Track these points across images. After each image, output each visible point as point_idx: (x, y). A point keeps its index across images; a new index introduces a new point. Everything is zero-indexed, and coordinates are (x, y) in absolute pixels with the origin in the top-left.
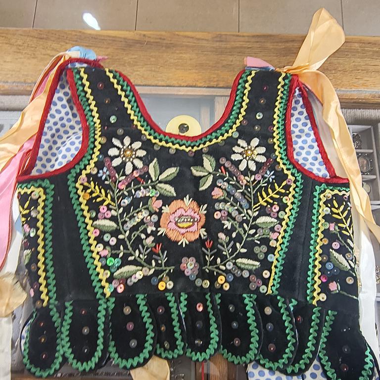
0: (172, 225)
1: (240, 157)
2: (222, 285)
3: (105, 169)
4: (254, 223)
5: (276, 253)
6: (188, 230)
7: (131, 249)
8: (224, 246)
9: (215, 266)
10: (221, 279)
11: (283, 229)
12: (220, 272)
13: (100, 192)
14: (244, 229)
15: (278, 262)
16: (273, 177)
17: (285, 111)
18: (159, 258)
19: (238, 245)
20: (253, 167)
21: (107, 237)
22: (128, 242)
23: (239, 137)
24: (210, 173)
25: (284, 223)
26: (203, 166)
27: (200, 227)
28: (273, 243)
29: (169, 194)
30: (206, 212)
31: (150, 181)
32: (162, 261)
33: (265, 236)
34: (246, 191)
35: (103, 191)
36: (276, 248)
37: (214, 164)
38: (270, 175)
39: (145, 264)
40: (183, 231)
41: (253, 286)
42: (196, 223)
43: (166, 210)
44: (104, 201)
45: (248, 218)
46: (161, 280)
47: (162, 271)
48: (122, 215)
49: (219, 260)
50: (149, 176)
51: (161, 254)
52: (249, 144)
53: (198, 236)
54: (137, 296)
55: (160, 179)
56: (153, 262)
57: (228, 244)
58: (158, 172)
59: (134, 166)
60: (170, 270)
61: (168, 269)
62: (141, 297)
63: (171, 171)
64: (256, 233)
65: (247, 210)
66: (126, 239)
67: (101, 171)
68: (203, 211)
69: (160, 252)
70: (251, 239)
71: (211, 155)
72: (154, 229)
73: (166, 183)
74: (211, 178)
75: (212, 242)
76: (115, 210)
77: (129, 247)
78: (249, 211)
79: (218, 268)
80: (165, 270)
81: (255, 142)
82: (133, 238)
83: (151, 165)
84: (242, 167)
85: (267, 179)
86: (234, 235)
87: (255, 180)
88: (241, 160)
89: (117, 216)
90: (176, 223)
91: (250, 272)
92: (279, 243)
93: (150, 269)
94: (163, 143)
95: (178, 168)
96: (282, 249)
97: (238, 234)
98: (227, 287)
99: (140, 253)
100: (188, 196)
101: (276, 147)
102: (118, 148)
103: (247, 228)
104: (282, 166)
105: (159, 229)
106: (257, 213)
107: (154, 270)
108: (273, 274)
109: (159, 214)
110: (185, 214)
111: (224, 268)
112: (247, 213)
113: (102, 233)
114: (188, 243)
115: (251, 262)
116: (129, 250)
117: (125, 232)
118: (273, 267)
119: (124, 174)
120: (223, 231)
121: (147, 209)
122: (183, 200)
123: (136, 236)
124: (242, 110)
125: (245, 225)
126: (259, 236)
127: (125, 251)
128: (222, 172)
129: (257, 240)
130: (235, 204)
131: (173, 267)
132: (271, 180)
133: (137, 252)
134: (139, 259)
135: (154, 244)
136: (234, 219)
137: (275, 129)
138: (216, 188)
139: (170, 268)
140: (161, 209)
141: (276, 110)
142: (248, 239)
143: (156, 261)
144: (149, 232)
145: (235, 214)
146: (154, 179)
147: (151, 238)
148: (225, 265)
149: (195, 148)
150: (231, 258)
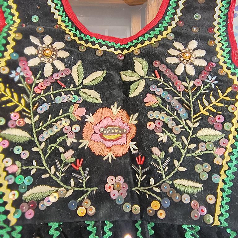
0: (97, 137)
1: (177, 61)
2: (157, 211)
3: (18, 70)
4: (194, 136)
5: (222, 172)
6: (116, 142)
7: (45, 164)
8: (158, 163)
9: (147, 188)
10: (155, 205)
11: (229, 144)
12: (154, 195)
13: (12, 97)
14: (183, 142)
15: (225, 183)
16: (216, 82)
18: (79, 176)
19: (175, 162)
20: (191, 71)
21: (18, 150)
22: (42, 156)
23: (176, 39)
24: (142, 78)
25: (231, 137)
26: (133, 70)
27: (129, 140)
28: (218, 161)
29: (94, 101)
30: (136, 122)
31: (72, 86)
32: (82, 180)
33: (208, 152)
34: (183, 98)
35: (15, 95)
36: (222, 166)
37: (146, 67)
38: (212, 80)
39: (62, 184)
40: (109, 144)
41: (195, 215)
42: (125, 135)
43: (90, 119)
44: (16, 106)
45: (188, 130)
46: (80, 204)
47: (83, 193)
48: (37, 123)
49: (152, 181)
50: (72, 79)
51: (82, 172)
52: (186, 46)
54: (50, 224)
55: (84, 84)
56: (72, 180)
57: (163, 161)
58: (82, 76)
59: (54, 67)
60: (92, 191)
61: (90, 190)
62: (55, 225)
63: (98, 76)
64: (197, 148)
65: (185, 120)
66: (40, 153)
67: (13, 72)
68: (133, 120)
69: (81, 169)
70: (191, 155)
71: (143, 58)
72: (75, 141)
73: (90, 88)
74: (143, 83)
75: (144, 158)
76: (30, 118)
77: (44, 162)
78: (188, 122)
79: (151, 190)
80: (87, 191)
81: (193, 44)
82: (49, 152)
83: (74, 68)
84: (179, 70)
85: (208, 86)
86: (171, 150)
87: (194, 86)
88: (178, 64)
89: (32, 124)
90: (101, 135)
91: (191, 196)
92: (225, 161)
93: (67, 190)
94: (89, 45)
95: (105, 71)
96: (230, 169)
97: (176, 149)
98: (162, 215)
99: (57, 170)
100: (116, 104)
101: (218, 49)
102: (36, 47)
103: (186, 142)
104: (226, 70)
105: (81, 141)
106: (198, 124)
107: (72, 191)
108: (219, 199)
109: (82, 123)
110: (112, 124)
111: (157, 190)
112: (187, 124)
113: (13, 144)
114: (115, 158)
115: (191, 183)
116: (43, 166)
117: (40, 143)
118: (219, 190)
119: (42, 77)
120: (157, 144)
121: (68, 117)
122: (110, 108)
123: (53, 148)
124: (178, 11)
125: (184, 138)
126: (201, 151)
127: (39, 167)
128: (156, 77)
129: (198, 156)
130: (171, 113)
131: (96, 188)
132: (213, 86)
133: (53, 168)
134: (54, 178)
135: (74, 159)
136: (171, 131)
139: (92, 189)
140: (84, 118)
142: (188, 155)
143: (76, 179)
144: (69, 144)
145: (171, 124)
146: (77, 83)
147: (71, 152)
148: (159, 187)
149: (125, 52)
150: (168, 177)
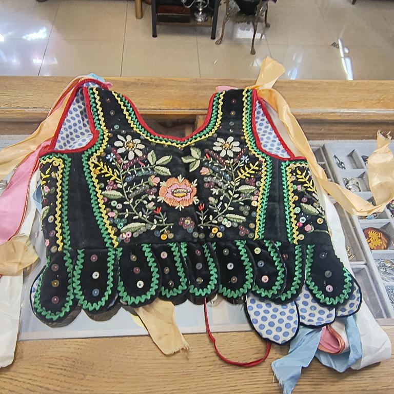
0: (170, 195)
1: (221, 149)
2: (216, 234)
3: (112, 154)
4: (237, 190)
5: (258, 210)
6: (183, 198)
7: (135, 211)
8: (214, 206)
9: (208, 223)
10: (214, 230)
11: (260, 193)
12: (213, 225)
13: (108, 170)
14: (229, 194)
15: (261, 216)
16: (248, 159)
17: (250, 120)
18: (159, 217)
19: (226, 204)
20: (231, 154)
21: (114, 203)
22: (132, 207)
23: (218, 137)
24: (197, 159)
25: (261, 189)
26: (191, 155)
27: (192, 196)
28: (254, 204)
29: (165, 174)
30: (196, 185)
31: (149, 165)
32: (162, 220)
33: (247, 199)
34: (227, 170)
35: (110, 169)
36: (257, 207)
37: (200, 154)
38: (245, 159)
39: (148, 222)
40: (179, 200)
41: (242, 233)
42: (189, 194)
43: (163, 184)
44: (111, 177)
45: (232, 187)
46: (163, 233)
47: (163, 227)
48: (126, 188)
49: (211, 217)
50: (148, 161)
51: (161, 215)
52: (226, 141)
53: (192, 203)
54: (142, 245)
55: (157, 164)
56: (155, 220)
57: (217, 205)
58: (155, 159)
59: (135, 154)
60: (170, 226)
61: (168, 225)
62: (146, 246)
63: (166, 159)
64: (239, 197)
65: (230, 182)
66: (131, 205)
67: (109, 155)
68: (194, 184)
69: (161, 213)
70: (236, 201)
71: (197, 147)
72: (155, 197)
73: (162, 166)
74: (199, 162)
75: (204, 205)
76: (121, 184)
77: (134, 210)
78: (232, 182)
79: (211, 223)
80: (166, 226)
81: (231, 139)
82: (137, 204)
83: (149, 155)
84: (223, 154)
85: (243, 162)
86: (221, 198)
87: (233, 163)
88: (221, 151)
89: (122, 188)
90: (173, 193)
91: (239, 224)
92: (259, 203)
93: (152, 225)
94: (158, 141)
95: (171, 157)
96: (262, 207)
97: (225, 197)
98: (220, 235)
99: (143, 214)
100: (180, 176)
101: (247, 141)
102: (122, 142)
103: (232, 194)
104: (254, 153)
105: (158, 198)
106: (239, 183)
107: (156, 226)
108: (258, 225)
109: (158, 187)
110: (179, 187)
111: (216, 222)
112: (231, 184)
113: (110, 200)
114: (183, 208)
115: (237, 216)
116: (134, 212)
117: (130, 199)
118: (257, 221)
119: (127, 159)
120: (212, 196)
121: (148, 184)
122: (177, 178)
123: (139, 202)
124: (218, 120)
125: (230, 191)
126: (242, 199)
127: (130, 213)
128: (207, 157)
129: (241, 202)
130: (219, 178)
131: (173, 224)
132: (246, 162)
133: (141, 213)
134: (143, 218)
135: (155, 208)
136: (221, 188)
137: (244, 131)
138: (203, 168)
139: (170, 224)
140: (159, 184)
141: (243, 119)
142: (234, 201)
143: (158, 220)
144: (150, 199)
145: (220, 184)
146: (152, 164)
147: (153, 203)
148: (217, 220)
149: (184, 145)
150: (221, 213)
